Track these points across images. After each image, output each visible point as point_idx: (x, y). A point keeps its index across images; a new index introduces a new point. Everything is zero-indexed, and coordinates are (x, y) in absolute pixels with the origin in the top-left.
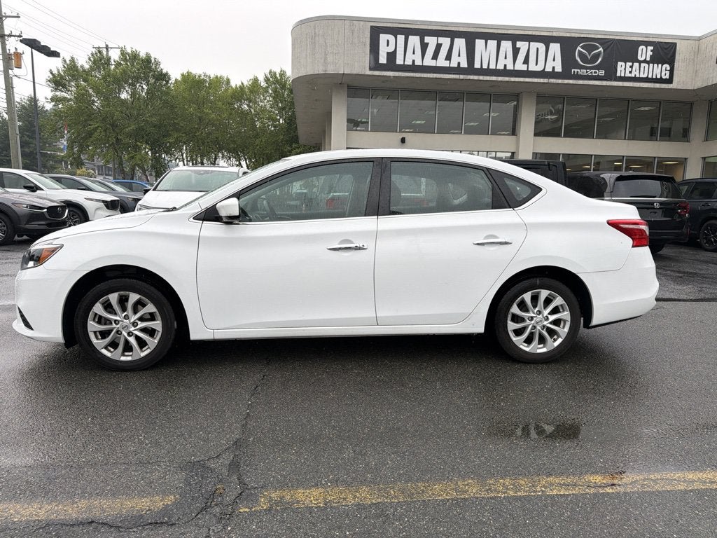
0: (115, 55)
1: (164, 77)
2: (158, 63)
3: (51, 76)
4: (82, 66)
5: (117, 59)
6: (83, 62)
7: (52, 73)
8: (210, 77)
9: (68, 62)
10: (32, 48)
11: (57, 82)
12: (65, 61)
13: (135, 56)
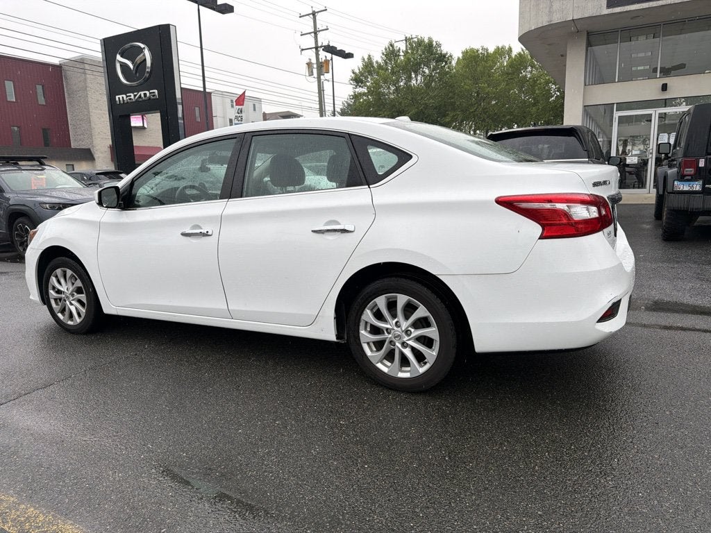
0: (402, 46)
1: (443, 58)
2: (439, 45)
3: (353, 75)
4: (377, 62)
5: (404, 49)
6: (378, 58)
7: (353, 73)
8: (487, 50)
9: (366, 60)
10: (332, 54)
11: (358, 80)
12: (364, 59)
13: (420, 43)
